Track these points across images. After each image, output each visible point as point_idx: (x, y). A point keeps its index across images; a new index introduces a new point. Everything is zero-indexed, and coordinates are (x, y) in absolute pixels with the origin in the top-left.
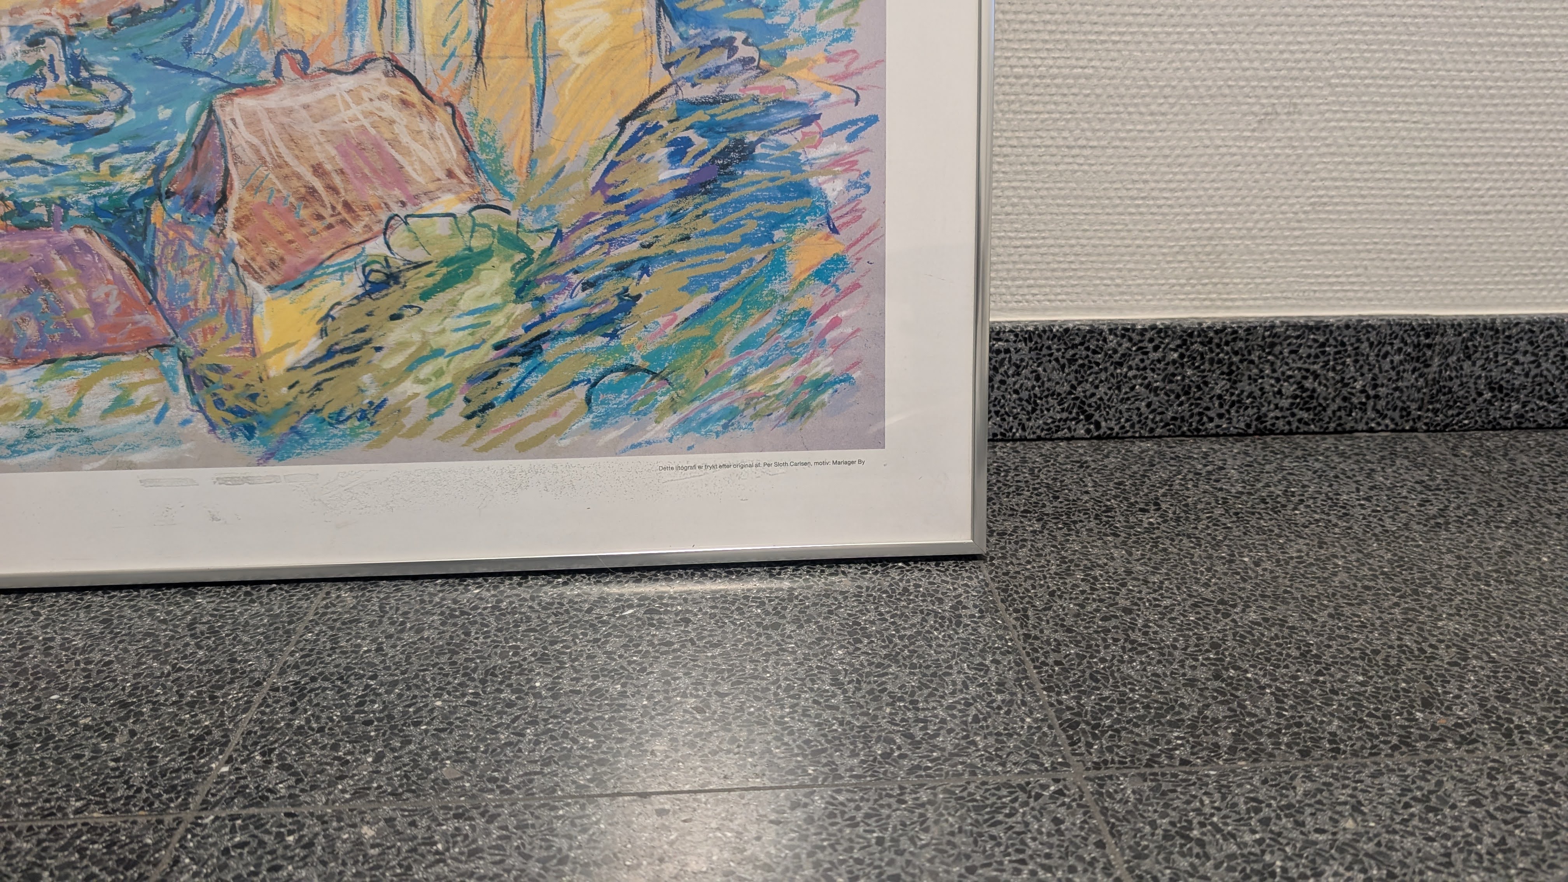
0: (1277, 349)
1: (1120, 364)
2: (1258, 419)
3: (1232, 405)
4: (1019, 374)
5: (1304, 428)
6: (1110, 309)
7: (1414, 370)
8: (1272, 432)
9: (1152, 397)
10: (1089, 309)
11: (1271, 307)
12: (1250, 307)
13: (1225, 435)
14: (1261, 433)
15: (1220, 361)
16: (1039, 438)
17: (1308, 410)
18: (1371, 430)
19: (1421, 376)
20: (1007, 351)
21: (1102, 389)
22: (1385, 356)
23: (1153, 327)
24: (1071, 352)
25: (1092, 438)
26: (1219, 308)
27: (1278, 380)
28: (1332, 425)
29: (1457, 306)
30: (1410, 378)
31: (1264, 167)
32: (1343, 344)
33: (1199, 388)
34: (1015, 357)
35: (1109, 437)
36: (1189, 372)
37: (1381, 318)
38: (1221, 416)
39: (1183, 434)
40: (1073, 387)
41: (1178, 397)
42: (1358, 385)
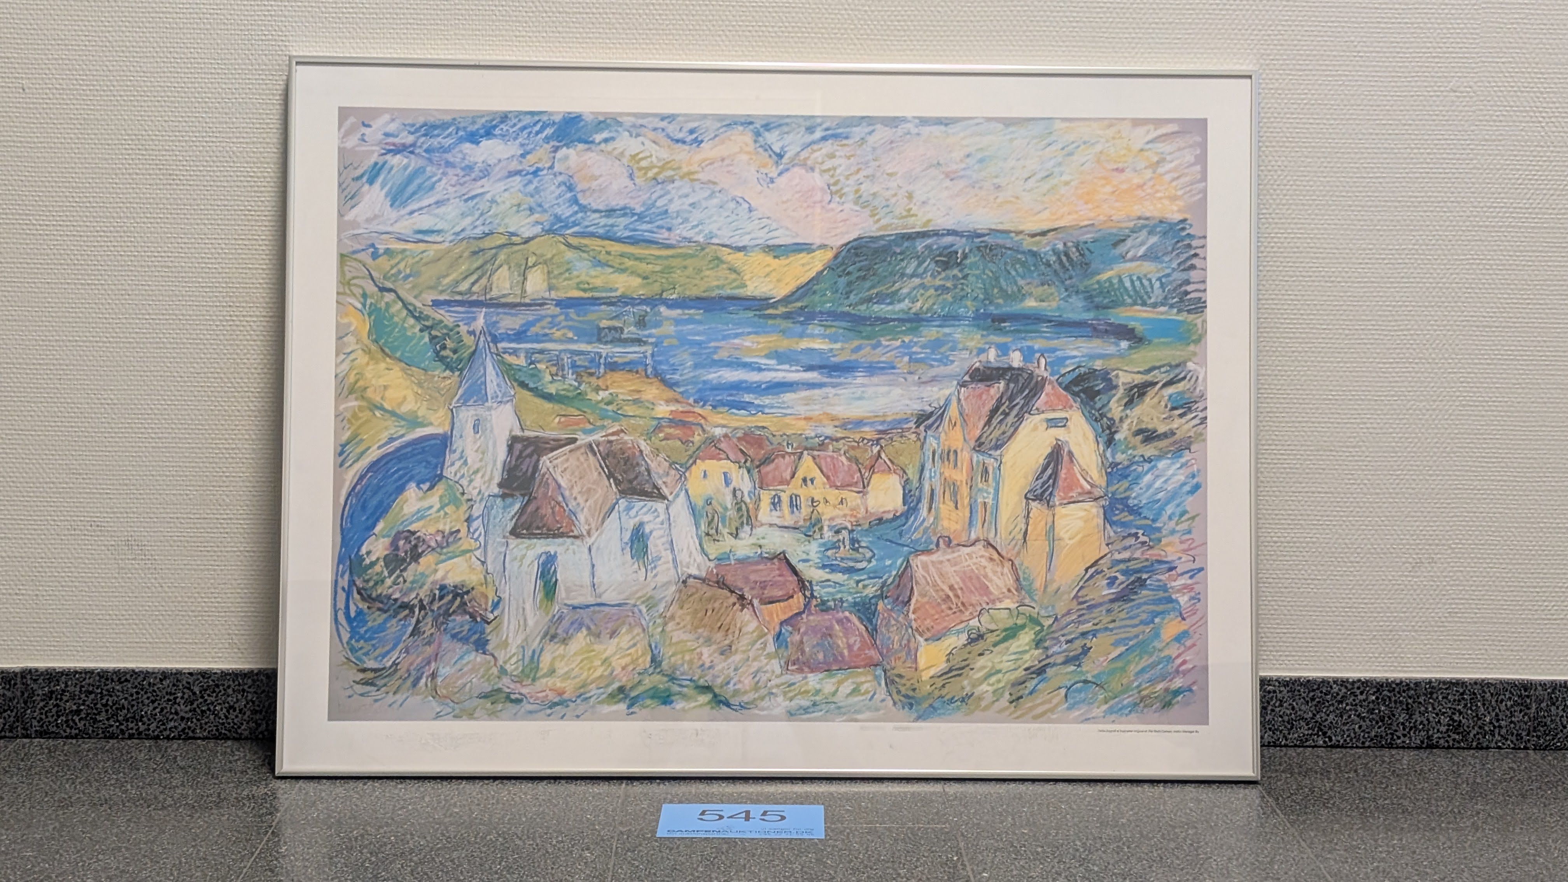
0: (1435, 696)
1: (1341, 702)
2: (1428, 738)
3: (1411, 729)
4: (1281, 705)
5: (1457, 745)
6: (1334, 671)
7: (1521, 711)
8: (1437, 747)
9: (1362, 723)
10: (1322, 670)
11: (1431, 672)
12: (1418, 672)
13: (1408, 748)
14: (1431, 747)
15: (1401, 702)
16: (1295, 746)
17: (1458, 734)
18: (1499, 748)
19: (1526, 714)
20: (1275, 692)
21: (1332, 716)
22: (1502, 701)
23: (1359, 680)
24: (1312, 694)
25: (1327, 747)
26: (1399, 671)
27: (1437, 714)
28: (1474, 744)
29: (1546, 675)
30: (1518, 716)
31: (1418, 592)
32: (1474, 694)
33: (1389, 718)
34: (1279, 696)
35: (1338, 746)
36: (1383, 708)
37: (1496, 680)
38: (1404, 736)
39: (1383, 746)
40: (1314, 715)
41: (1377, 723)
42: (1488, 719)
